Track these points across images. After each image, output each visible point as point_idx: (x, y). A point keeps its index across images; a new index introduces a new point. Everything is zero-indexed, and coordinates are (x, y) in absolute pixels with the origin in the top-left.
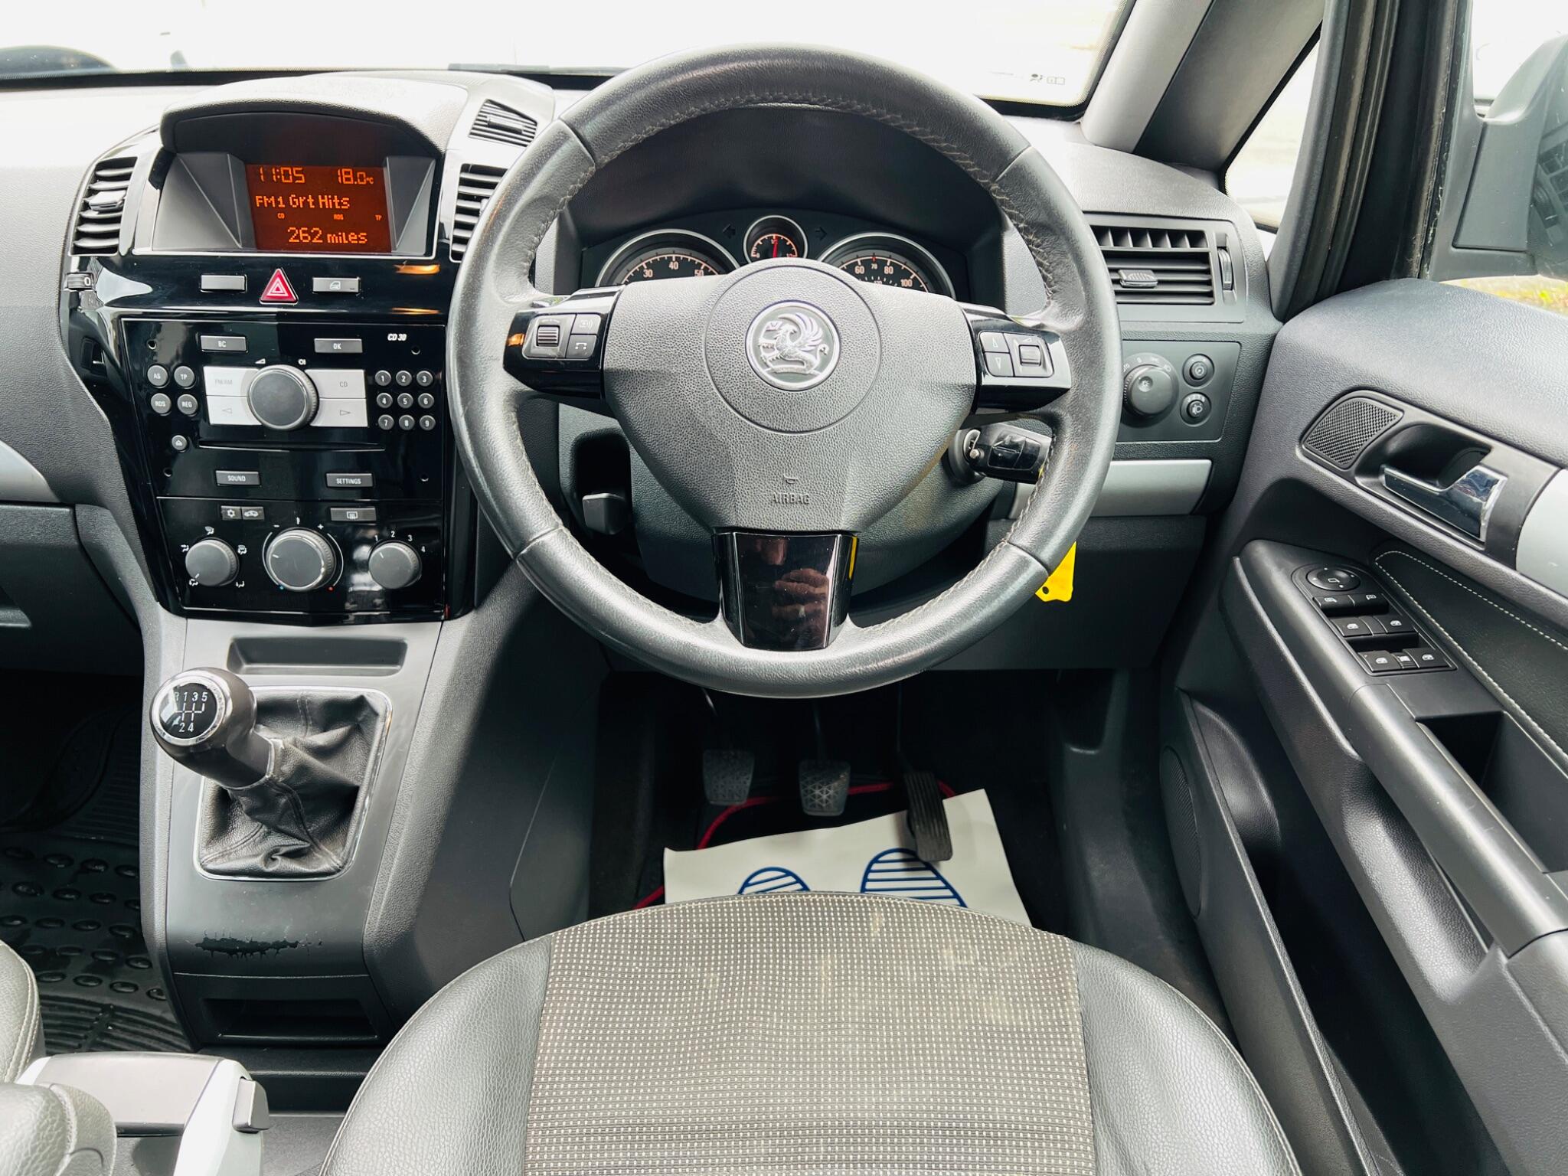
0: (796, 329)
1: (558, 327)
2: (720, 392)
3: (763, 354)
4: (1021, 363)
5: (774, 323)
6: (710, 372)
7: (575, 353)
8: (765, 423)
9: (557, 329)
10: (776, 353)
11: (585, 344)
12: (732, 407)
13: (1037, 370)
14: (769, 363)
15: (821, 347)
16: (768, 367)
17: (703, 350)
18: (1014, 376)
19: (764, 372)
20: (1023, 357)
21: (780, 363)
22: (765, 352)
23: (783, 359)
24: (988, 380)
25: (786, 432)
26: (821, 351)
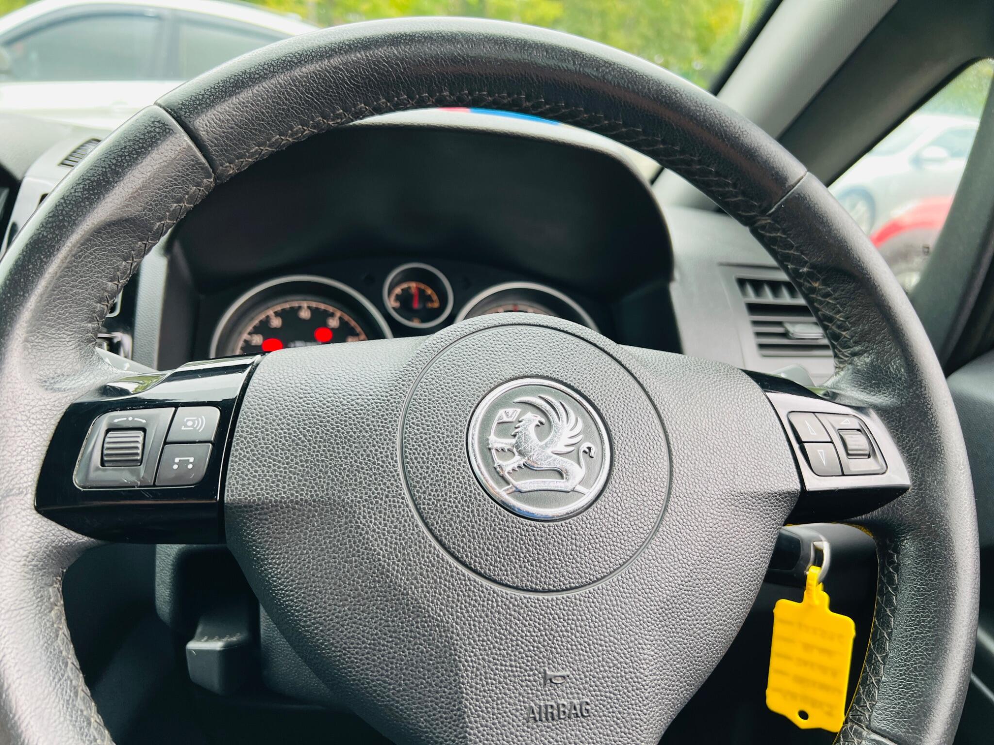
0: (543, 420)
1: (144, 430)
2: (430, 531)
3: (498, 461)
4: (848, 454)
5: (510, 410)
6: (412, 496)
7: (172, 475)
8: (508, 580)
9: (141, 434)
10: (517, 460)
11: (192, 460)
12: (452, 555)
13: (869, 464)
14: (508, 476)
15: (584, 447)
16: (508, 483)
17: (399, 459)
18: (843, 475)
19: (502, 493)
20: (850, 447)
21: (523, 477)
22: (502, 458)
23: (528, 468)
24: (814, 483)
25: (544, 591)
26: (585, 452)
